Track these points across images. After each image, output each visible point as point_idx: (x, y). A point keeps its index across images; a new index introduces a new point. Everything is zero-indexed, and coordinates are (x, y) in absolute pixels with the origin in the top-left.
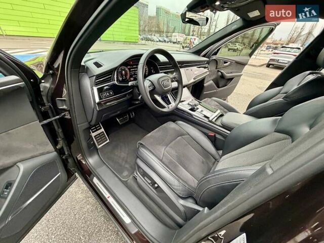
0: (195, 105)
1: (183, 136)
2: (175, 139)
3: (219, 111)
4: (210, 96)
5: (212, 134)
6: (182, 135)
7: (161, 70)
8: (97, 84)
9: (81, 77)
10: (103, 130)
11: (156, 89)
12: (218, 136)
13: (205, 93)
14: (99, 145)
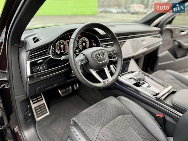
1: (125, 116)
2: (114, 119)
3: (170, 87)
4: (164, 68)
5: (160, 115)
7: (102, 43)
8: (31, 58)
10: (44, 101)
11: (89, 63)
13: (159, 64)
14: (38, 117)
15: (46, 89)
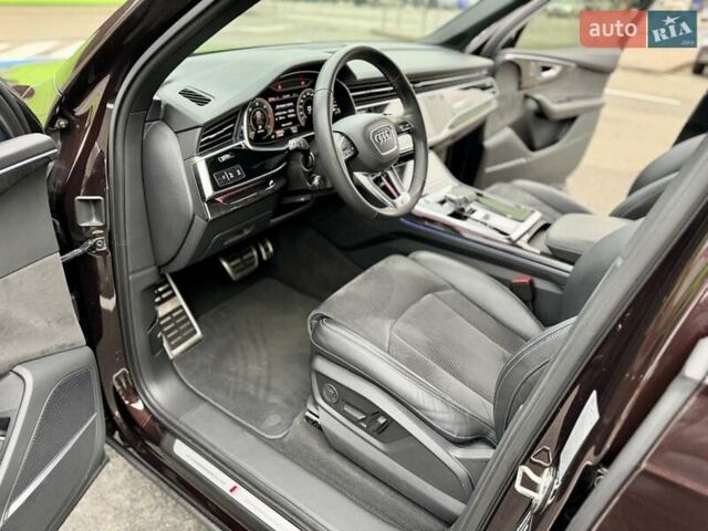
0: (466, 201)
1: (439, 293)
2: (414, 302)
3: (537, 216)
4: (507, 176)
5: (525, 279)
6: (434, 288)
7: (358, 103)
8: (202, 150)
9: (149, 133)
10: (180, 300)
11: (359, 156)
12: (540, 284)
13: (489, 170)
14: (173, 348)
15: (226, 243)
